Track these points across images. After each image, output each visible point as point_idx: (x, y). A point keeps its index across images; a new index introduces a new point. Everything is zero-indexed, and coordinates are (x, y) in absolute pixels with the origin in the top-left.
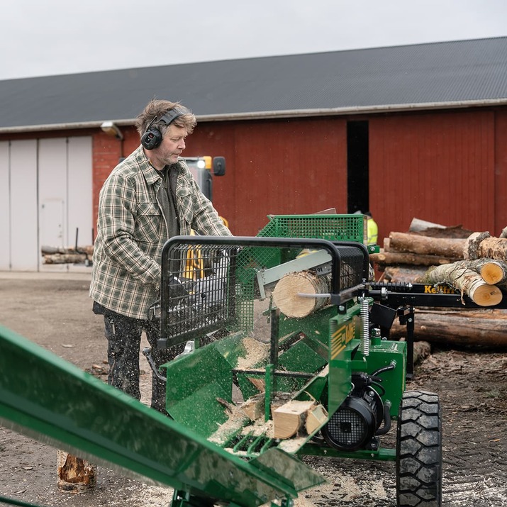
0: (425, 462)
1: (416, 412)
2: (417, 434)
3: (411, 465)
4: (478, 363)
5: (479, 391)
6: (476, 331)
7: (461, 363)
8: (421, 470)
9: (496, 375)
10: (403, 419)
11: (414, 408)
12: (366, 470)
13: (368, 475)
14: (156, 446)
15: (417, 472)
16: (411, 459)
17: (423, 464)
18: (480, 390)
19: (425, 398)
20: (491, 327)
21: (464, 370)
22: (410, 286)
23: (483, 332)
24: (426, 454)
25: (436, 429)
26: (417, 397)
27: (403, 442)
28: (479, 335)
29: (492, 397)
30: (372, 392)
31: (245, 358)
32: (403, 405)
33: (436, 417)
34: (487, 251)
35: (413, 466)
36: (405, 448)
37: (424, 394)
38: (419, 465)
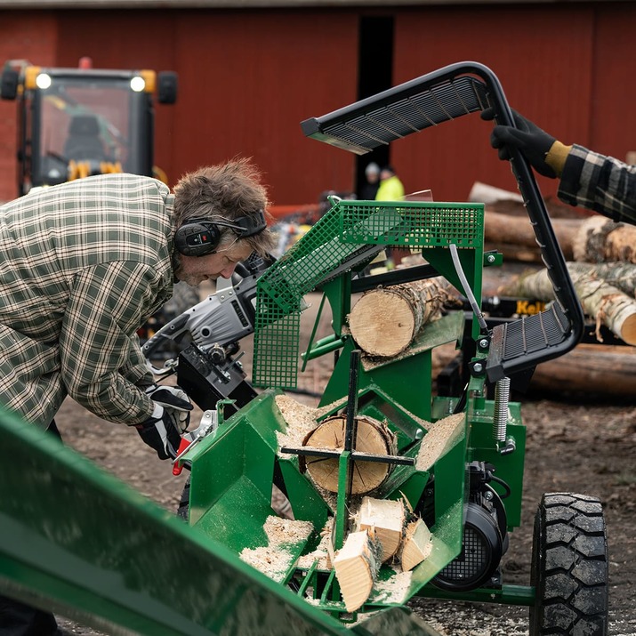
0: (585, 611)
1: (570, 529)
2: (573, 566)
3: (561, 615)
4: (589, 423)
5: (601, 473)
6: (584, 371)
7: (561, 423)
8: (578, 624)
9: (620, 445)
10: (549, 540)
11: (565, 522)
12: (459, 611)
13: (464, 618)
14: (173, 590)
15: (571, 626)
16: (562, 606)
17: (581, 615)
18: (604, 471)
19: (581, 506)
20: (607, 365)
21: (569, 435)
22: (496, 301)
23: (594, 374)
24: (585, 598)
25: (601, 558)
26: (569, 505)
27: (550, 578)
28: (587, 378)
29: (626, 484)
30: (490, 493)
31: (285, 434)
32: (548, 518)
33: (602, 538)
34: (622, 250)
35: (565, 616)
36: (553, 588)
37: (578, 499)
38: (575, 616)
